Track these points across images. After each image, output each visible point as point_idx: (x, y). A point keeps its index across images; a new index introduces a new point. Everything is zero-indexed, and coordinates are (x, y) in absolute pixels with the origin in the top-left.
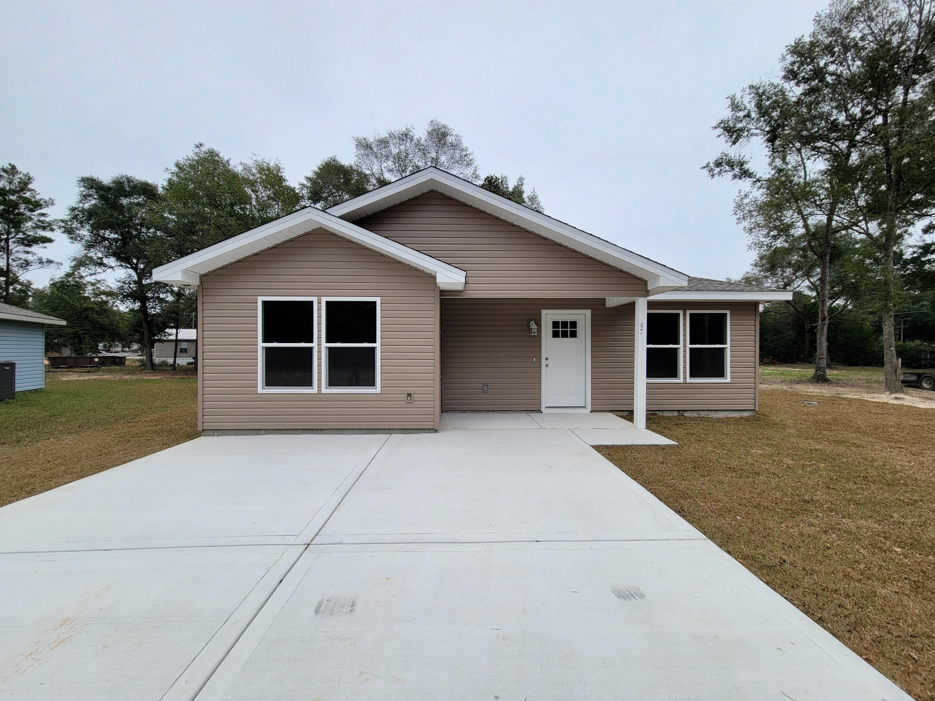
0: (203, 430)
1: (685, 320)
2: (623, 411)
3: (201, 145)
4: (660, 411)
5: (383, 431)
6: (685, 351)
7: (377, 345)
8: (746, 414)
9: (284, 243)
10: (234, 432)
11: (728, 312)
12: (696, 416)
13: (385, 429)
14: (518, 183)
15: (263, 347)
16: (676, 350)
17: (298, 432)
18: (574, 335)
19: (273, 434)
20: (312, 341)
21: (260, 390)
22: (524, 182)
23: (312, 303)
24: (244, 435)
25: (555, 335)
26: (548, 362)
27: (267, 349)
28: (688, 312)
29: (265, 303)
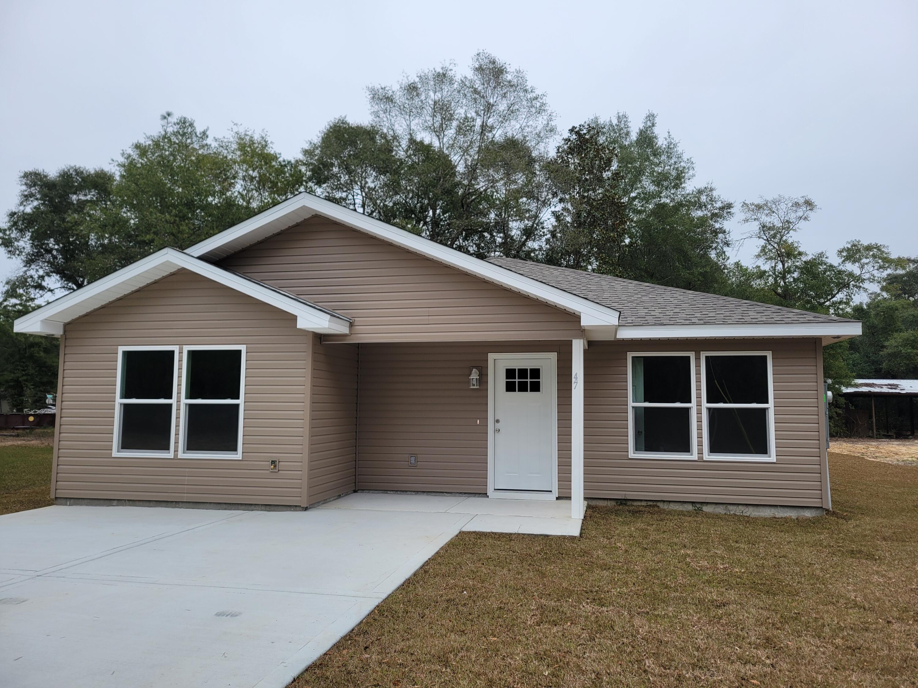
0: (56, 498)
1: (698, 366)
2: (607, 499)
3: (169, 115)
4: (664, 501)
5: (243, 507)
6: (699, 413)
7: (241, 401)
8: (808, 514)
9: (148, 285)
10: (86, 501)
11: (769, 355)
12: (723, 512)
13: (246, 504)
14: (646, 123)
15: (121, 404)
16: (687, 410)
17: (152, 504)
18: (536, 387)
19: (126, 506)
20: (170, 397)
21: (115, 453)
22: (657, 120)
23: (172, 352)
24: (96, 505)
25: (510, 387)
26: (498, 426)
27: (126, 407)
28: (703, 355)
29: (126, 353)
